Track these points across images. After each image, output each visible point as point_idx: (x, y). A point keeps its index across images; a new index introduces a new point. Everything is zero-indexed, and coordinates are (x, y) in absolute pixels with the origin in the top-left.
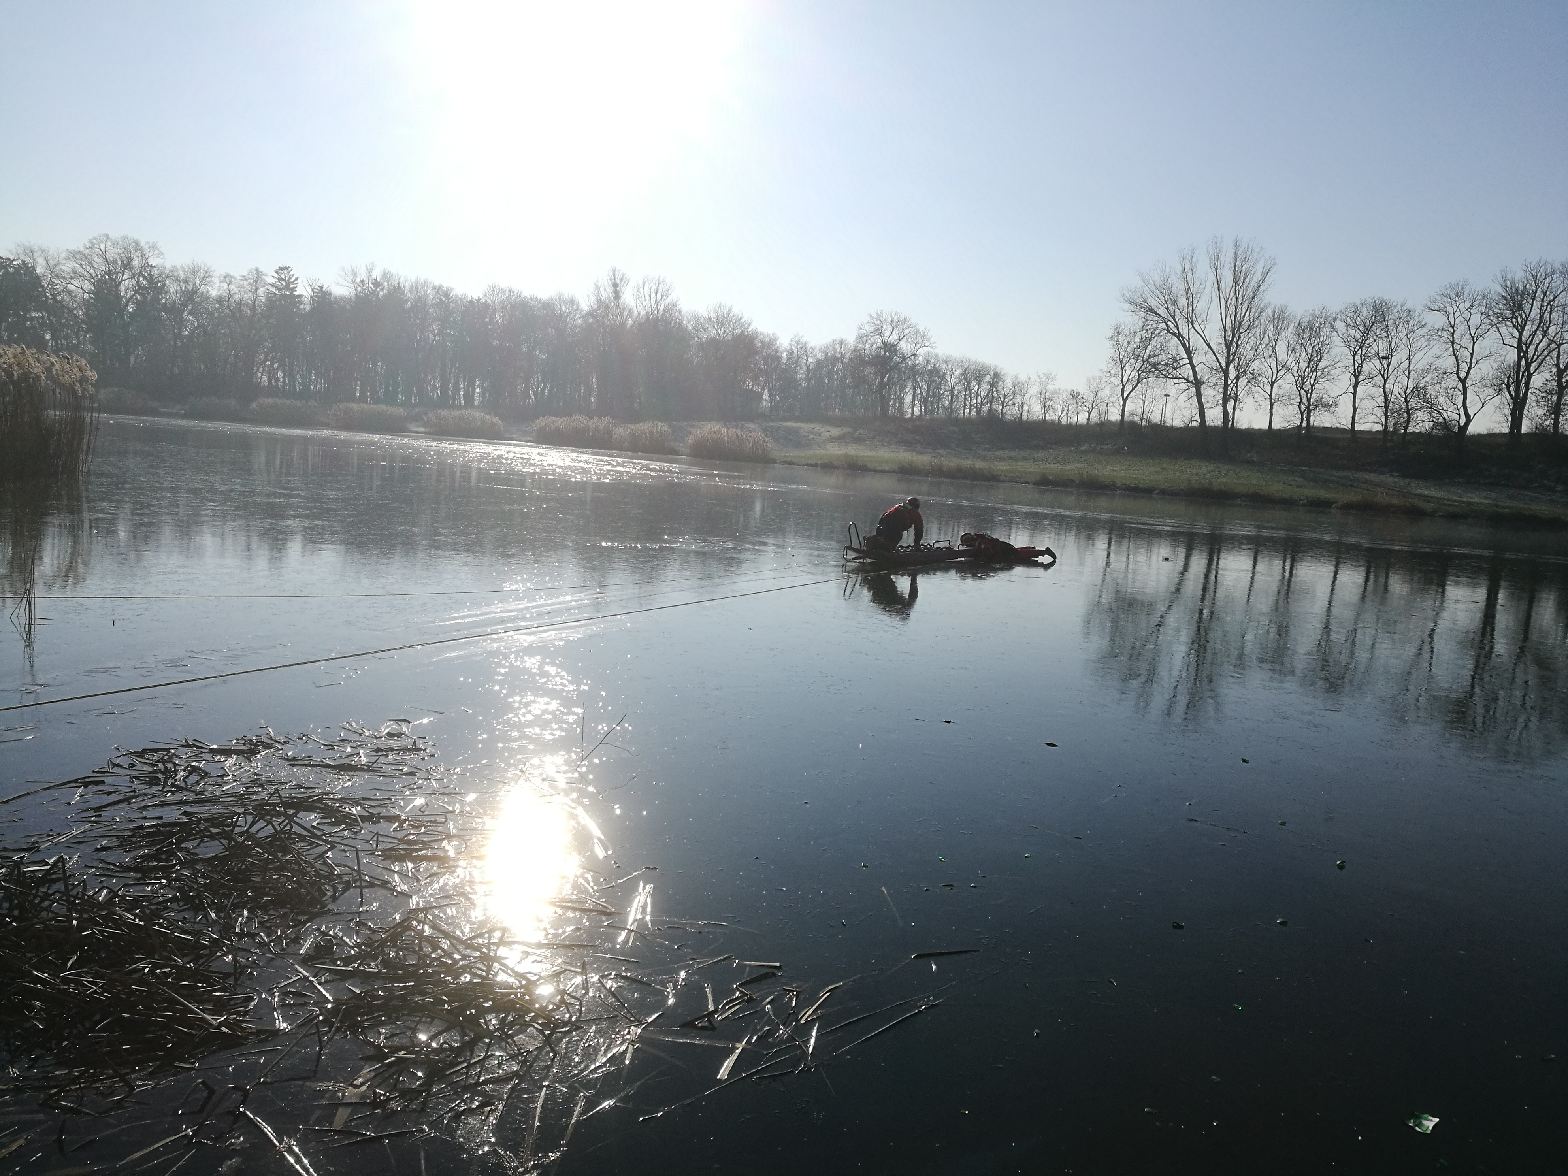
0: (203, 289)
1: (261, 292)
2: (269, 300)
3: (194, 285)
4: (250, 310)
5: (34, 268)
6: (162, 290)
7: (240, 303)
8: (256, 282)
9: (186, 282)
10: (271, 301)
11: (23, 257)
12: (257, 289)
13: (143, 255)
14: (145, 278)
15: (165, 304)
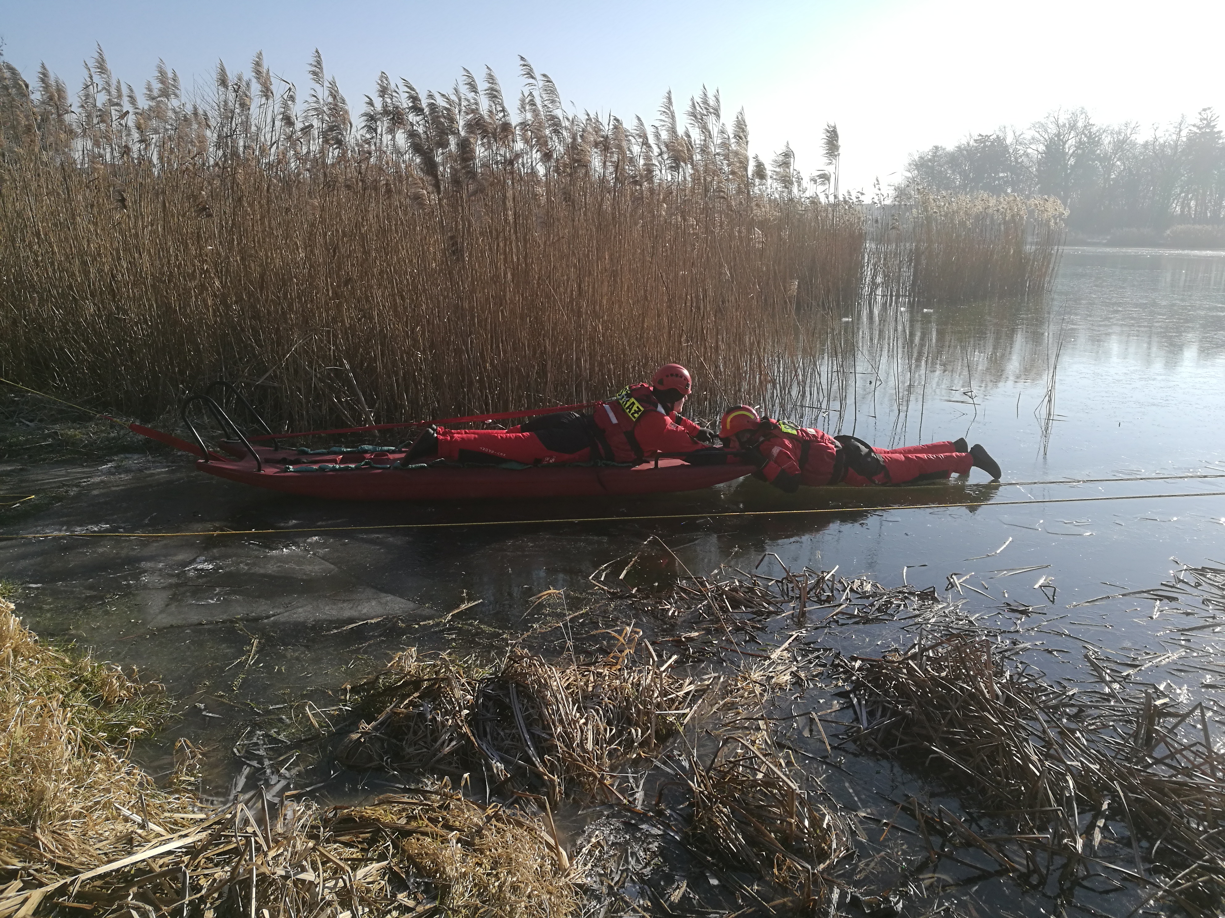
0: (1133, 138)
1: (1184, 133)
2: (1189, 139)
3: (1126, 135)
4: (1171, 149)
5: (1004, 139)
6: (1098, 143)
7: (1163, 146)
8: (1180, 124)
9: (1119, 133)
10: (1192, 140)
11: (998, 133)
12: (1180, 131)
13: (1086, 116)
14: (1086, 136)
15: (1099, 155)
